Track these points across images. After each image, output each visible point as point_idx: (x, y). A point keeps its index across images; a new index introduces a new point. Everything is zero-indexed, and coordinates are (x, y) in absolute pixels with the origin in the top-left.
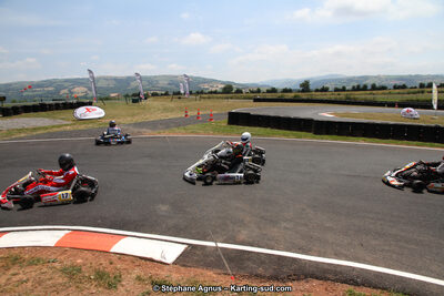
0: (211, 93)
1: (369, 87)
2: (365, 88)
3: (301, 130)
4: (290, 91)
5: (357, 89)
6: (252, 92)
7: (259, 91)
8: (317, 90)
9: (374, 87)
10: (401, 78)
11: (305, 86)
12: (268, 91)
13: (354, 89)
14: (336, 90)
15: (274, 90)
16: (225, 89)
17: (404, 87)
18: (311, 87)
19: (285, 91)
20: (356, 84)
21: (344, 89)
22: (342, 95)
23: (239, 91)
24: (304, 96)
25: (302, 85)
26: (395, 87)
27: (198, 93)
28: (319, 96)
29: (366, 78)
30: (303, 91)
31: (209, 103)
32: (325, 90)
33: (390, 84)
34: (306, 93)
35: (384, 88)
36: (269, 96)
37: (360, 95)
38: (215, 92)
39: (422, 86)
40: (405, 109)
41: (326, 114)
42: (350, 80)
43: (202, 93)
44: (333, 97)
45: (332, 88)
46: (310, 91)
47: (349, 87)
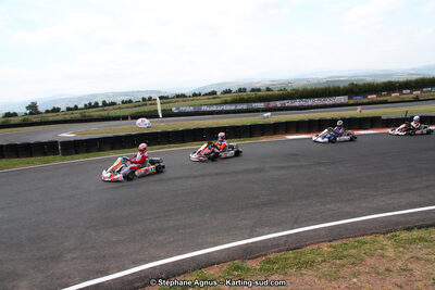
1: (100, 104)
2: (96, 105)
4: (15, 115)
5: (89, 106)
8: (47, 112)
9: (105, 104)
10: (126, 94)
11: (33, 107)
13: (86, 107)
14: (69, 109)
17: (130, 101)
18: (41, 109)
20: (87, 103)
21: (76, 108)
22: (77, 115)
24: (35, 119)
25: (28, 108)
26: (123, 102)
28: (52, 117)
29: (95, 96)
30: (31, 114)
32: (56, 110)
33: (118, 100)
34: (34, 117)
35: (113, 104)
37: (94, 113)
39: (144, 99)
41: (68, 134)
42: (81, 99)
44: (68, 117)
45: (63, 108)
46: (39, 113)
47: (81, 106)
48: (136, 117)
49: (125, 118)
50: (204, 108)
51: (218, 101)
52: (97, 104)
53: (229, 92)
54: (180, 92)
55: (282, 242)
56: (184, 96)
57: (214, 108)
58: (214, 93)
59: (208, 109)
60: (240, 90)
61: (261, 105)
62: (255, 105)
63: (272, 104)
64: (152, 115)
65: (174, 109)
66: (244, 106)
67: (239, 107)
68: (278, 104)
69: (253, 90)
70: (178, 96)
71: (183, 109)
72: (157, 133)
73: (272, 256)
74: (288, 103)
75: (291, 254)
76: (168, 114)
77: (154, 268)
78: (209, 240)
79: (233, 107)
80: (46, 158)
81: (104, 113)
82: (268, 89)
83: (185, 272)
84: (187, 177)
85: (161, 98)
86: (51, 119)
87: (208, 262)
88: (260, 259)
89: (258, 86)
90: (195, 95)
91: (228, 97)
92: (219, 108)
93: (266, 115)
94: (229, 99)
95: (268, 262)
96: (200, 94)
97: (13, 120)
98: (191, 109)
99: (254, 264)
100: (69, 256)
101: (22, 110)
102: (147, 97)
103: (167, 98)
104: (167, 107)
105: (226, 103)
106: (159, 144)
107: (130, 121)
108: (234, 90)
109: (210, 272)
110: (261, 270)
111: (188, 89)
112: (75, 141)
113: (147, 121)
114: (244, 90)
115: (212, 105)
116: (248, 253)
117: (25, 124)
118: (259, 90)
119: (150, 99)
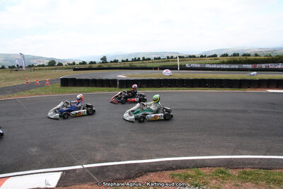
0: (40, 66)
1: (141, 59)
3: (110, 86)
4: (95, 63)
5: (135, 60)
6: (69, 64)
7: (74, 64)
8: (111, 62)
9: (144, 59)
10: (157, 53)
11: (104, 59)
12: (80, 64)
13: (133, 60)
14: (123, 61)
15: (84, 63)
16: (50, 63)
17: (159, 58)
18: (108, 60)
19: (92, 63)
20: (133, 58)
21: (127, 61)
22: (127, 65)
23: (60, 64)
24: (105, 66)
25: (101, 59)
26: (155, 59)
27: (29, 66)
28: (114, 65)
29: (138, 54)
30: (103, 62)
31: (41, 73)
32: (116, 61)
33: (152, 57)
34: (105, 65)
35: (149, 59)
36: (82, 66)
37: (137, 64)
38: (43, 66)
39: (168, 58)
40: (165, 71)
41: (122, 76)
42: (130, 55)
43: (32, 66)
44: (122, 66)
45: (120, 60)
46: (107, 62)
47: (130, 59)
48: (163, 68)
49: (156, 69)
50: (207, 66)
51: (218, 61)
52: (139, 58)
53: (227, 55)
54: (192, 54)
55: (256, 162)
56: (194, 57)
57: (214, 66)
58: (215, 56)
59: (210, 67)
60: (235, 55)
61: (250, 66)
62: (245, 66)
63: (258, 66)
64: (173, 68)
65: (187, 65)
66: (237, 66)
67: (233, 66)
68: (263, 66)
69: (244, 55)
70: (190, 57)
71: (193, 65)
72: (176, 80)
73: (248, 170)
74: (271, 66)
75: (262, 172)
76: (183, 68)
77: (169, 161)
78: (205, 151)
79: (228, 66)
80: (111, 88)
81: (143, 65)
82: (256, 55)
83: (187, 168)
84: (193, 110)
85: (180, 57)
86: (113, 66)
87: (203, 165)
88: (239, 170)
89: (248, 52)
90: (202, 56)
91: (225, 59)
92: (218, 66)
93: (252, 73)
94: (226, 60)
95: (245, 173)
96: (205, 56)
97: (94, 66)
98: (199, 66)
99: (234, 173)
100: (121, 145)
101: (98, 60)
102: (170, 56)
103: (183, 57)
104: (183, 63)
105: (223, 63)
106: (176, 86)
107: (158, 71)
108: (230, 55)
109: (203, 171)
110: (238, 177)
111: (197, 52)
112: (127, 80)
113: (169, 71)
114: (238, 55)
115: (213, 64)
116: (230, 164)
117: (100, 68)
118: (249, 55)
119: (172, 57)
